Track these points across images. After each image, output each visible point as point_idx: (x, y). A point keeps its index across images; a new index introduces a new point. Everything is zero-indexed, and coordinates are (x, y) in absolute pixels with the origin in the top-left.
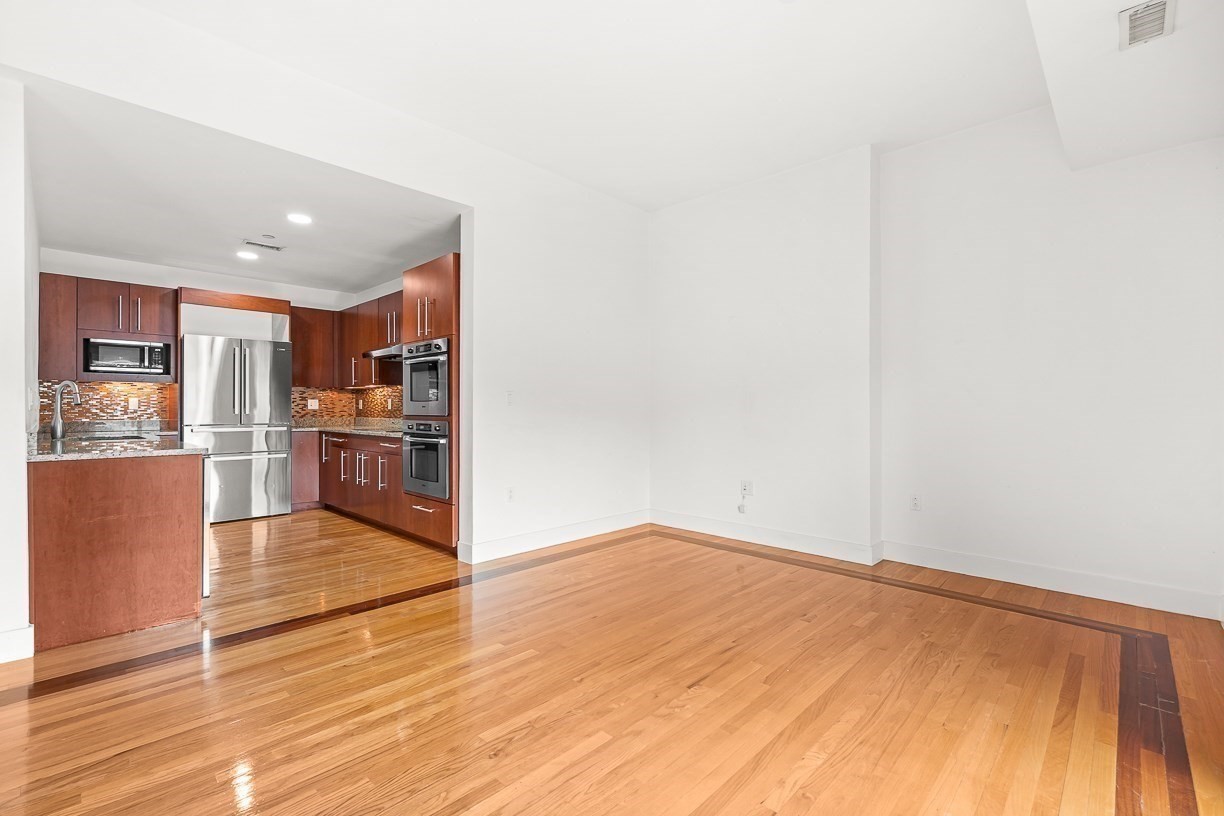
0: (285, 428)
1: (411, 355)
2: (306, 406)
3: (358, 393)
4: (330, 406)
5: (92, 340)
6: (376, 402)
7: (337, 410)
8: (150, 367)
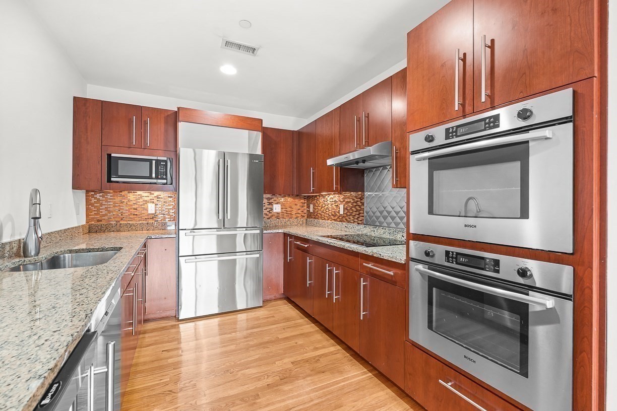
0: (258, 231)
2: (272, 209)
3: (309, 199)
4: (289, 209)
5: (113, 155)
6: (326, 206)
7: (294, 213)
8: (157, 178)
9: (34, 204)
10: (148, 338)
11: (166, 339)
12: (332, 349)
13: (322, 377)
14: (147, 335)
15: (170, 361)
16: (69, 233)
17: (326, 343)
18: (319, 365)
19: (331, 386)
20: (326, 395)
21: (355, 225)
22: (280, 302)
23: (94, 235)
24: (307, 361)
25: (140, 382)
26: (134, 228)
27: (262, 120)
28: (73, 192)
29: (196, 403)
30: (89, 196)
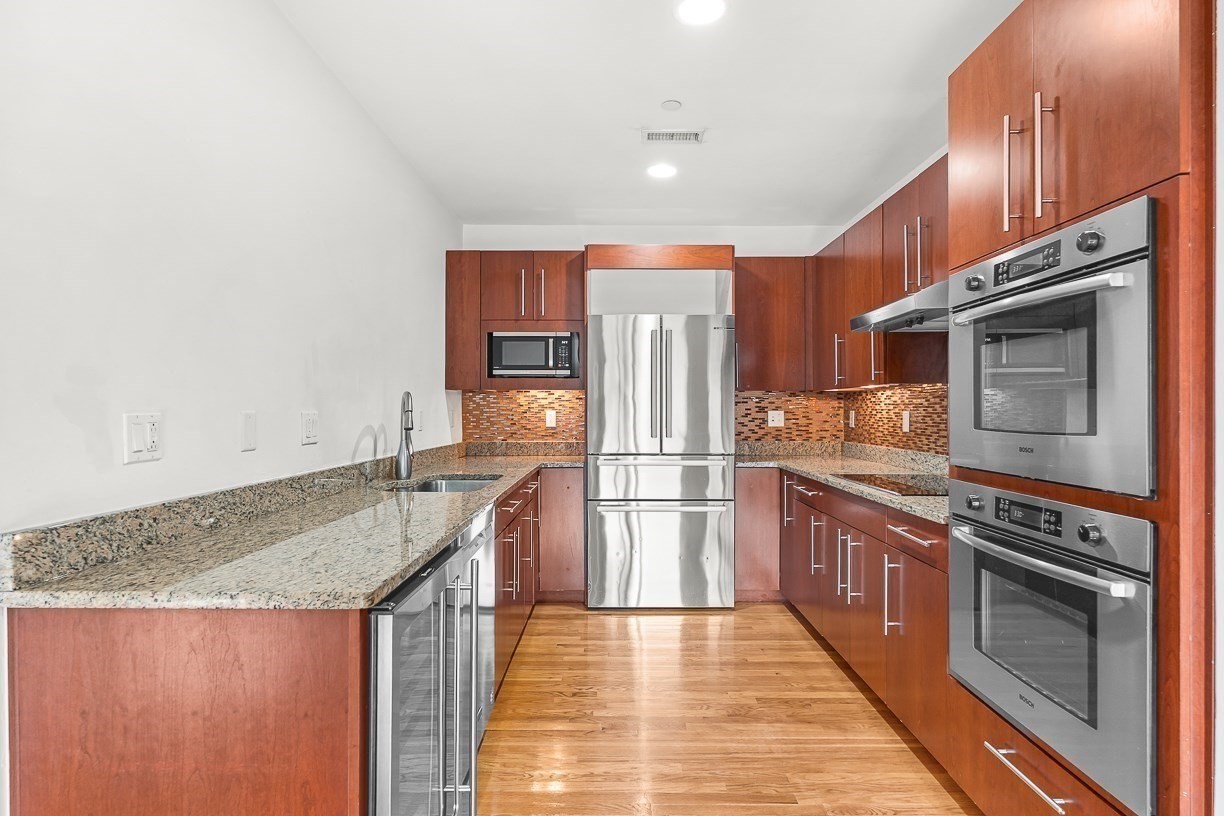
0: (724, 463)
1: (977, 295)
2: (765, 421)
3: (849, 398)
4: (803, 421)
5: (495, 334)
6: (879, 415)
7: (813, 429)
8: (556, 367)
9: (406, 411)
10: (541, 626)
11: (566, 631)
12: (845, 695)
13: (803, 727)
14: (539, 621)
15: (566, 658)
16: (440, 454)
17: (836, 684)
18: (807, 711)
19: (815, 743)
20: (800, 752)
21: (929, 455)
22: (771, 607)
23: (473, 459)
24: (787, 702)
25: (523, 674)
26: (526, 451)
27: (733, 247)
28: (446, 393)
29: (592, 713)
30: (467, 399)
